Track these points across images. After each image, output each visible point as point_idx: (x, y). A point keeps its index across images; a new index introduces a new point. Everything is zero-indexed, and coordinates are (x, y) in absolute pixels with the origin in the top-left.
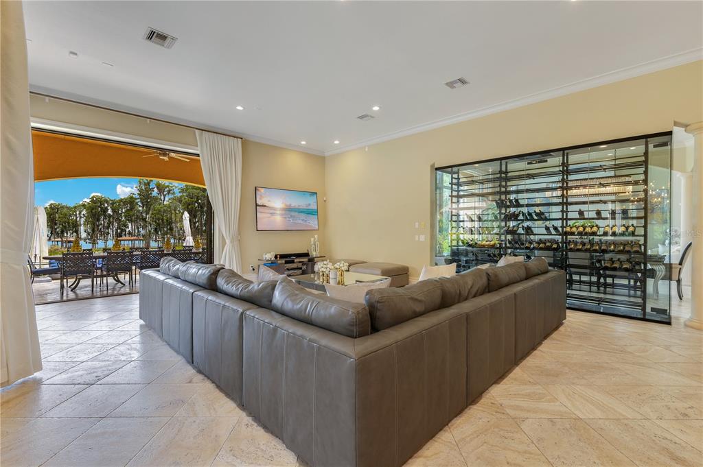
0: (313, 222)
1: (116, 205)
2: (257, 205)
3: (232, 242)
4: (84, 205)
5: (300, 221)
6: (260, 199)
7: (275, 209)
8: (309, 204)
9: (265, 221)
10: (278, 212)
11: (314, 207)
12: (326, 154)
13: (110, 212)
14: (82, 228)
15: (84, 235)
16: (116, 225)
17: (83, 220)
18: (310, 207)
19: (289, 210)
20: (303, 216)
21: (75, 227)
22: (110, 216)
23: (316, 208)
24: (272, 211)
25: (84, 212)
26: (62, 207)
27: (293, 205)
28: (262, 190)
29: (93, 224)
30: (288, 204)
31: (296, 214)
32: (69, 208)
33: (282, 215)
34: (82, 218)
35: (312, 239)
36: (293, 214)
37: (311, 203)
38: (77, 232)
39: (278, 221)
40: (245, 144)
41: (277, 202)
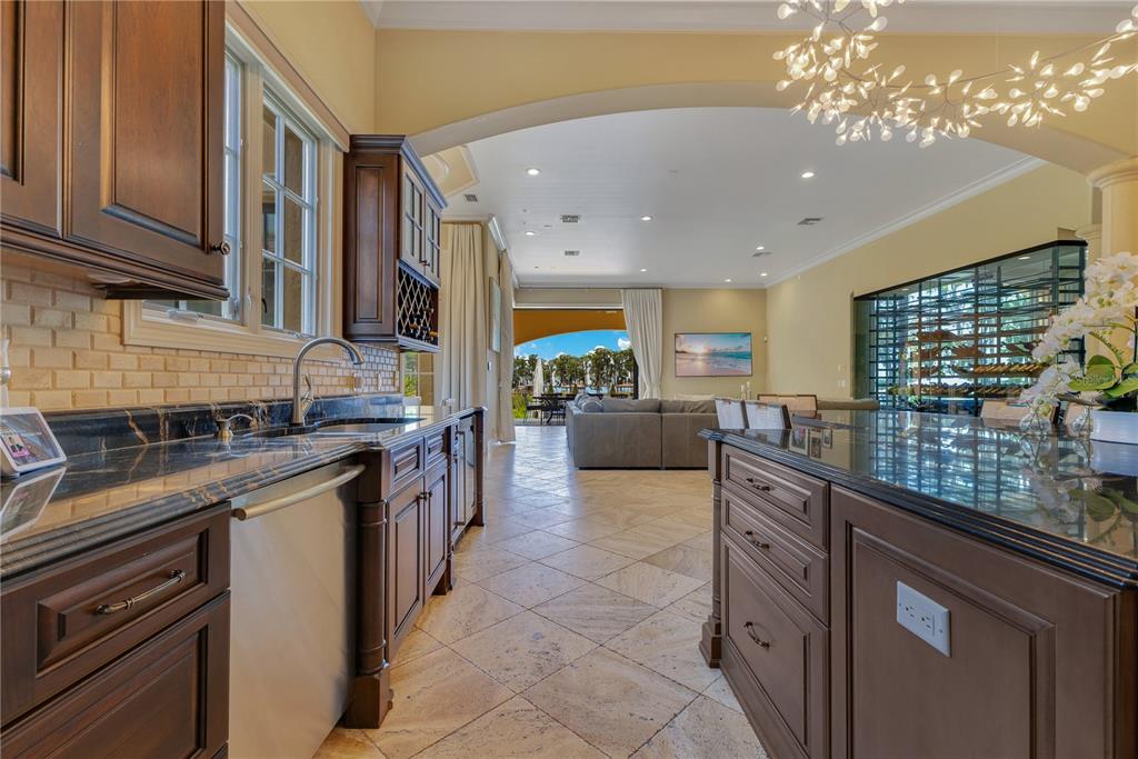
0: (745, 367)
1: (618, 356)
2: (676, 351)
3: (652, 386)
4: (589, 357)
6: (680, 345)
7: (696, 355)
8: (740, 347)
11: (746, 349)
12: (766, 286)
13: (612, 362)
14: (588, 376)
15: (589, 382)
16: (617, 373)
17: (589, 369)
18: (741, 350)
19: (713, 354)
20: (730, 360)
21: (582, 375)
22: (612, 366)
23: (749, 350)
24: (692, 357)
25: (590, 362)
26: (571, 358)
27: (718, 349)
28: (682, 336)
29: (598, 373)
30: (712, 348)
31: (722, 359)
32: (577, 359)
33: (704, 360)
34: (588, 367)
35: (743, 387)
36: (718, 359)
37: (744, 345)
38: (583, 379)
39: (700, 365)
40: (666, 292)
41: (699, 348)
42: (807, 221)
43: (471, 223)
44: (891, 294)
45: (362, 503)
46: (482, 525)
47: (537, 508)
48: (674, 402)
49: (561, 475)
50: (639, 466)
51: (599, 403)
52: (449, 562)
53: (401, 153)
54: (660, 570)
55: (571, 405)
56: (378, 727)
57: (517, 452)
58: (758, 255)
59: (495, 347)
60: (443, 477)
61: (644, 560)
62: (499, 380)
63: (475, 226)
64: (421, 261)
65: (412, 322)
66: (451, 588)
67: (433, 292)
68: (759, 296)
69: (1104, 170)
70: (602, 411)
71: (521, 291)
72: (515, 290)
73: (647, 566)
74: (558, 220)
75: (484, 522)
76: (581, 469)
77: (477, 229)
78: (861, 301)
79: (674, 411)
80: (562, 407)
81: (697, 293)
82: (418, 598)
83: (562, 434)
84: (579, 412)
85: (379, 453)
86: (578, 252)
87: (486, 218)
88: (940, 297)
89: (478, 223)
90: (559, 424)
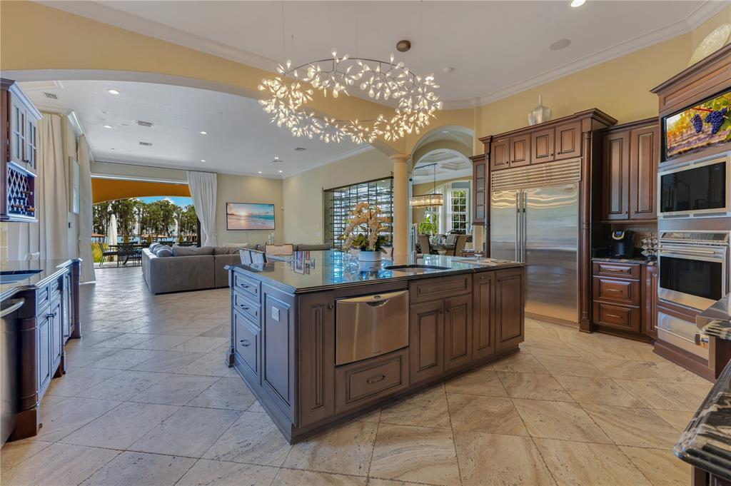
0: (270, 224)
2: (227, 214)
3: (210, 237)
5: (259, 224)
6: (230, 210)
7: (241, 216)
8: (268, 213)
9: (233, 223)
10: (243, 218)
11: (271, 214)
12: (283, 178)
19: (251, 216)
20: (262, 220)
23: (273, 214)
27: (254, 213)
28: (231, 205)
30: (251, 213)
31: (257, 219)
36: (254, 219)
37: (270, 211)
39: (243, 223)
40: (220, 176)
41: (242, 212)
42: (298, 149)
43: (51, 113)
44: (339, 190)
45: (21, 319)
46: (80, 337)
47: (124, 321)
48: (223, 248)
49: (140, 300)
50: (199, 288)
51: (170, 250)
52: (62, 358)
53: (10, 90)
54: (208, 338)
55: (146, 251)
56: (36, 435)
57: (96, 289)
58: (276, 161)
59: (75, 210)
60: (59, 306)
61: (200, 335)
62: (78, 235)
63: (54, 116)
64: (23, 160)
65: (15, 201)
66: (64, 373)
67: (30, 179)
68: (279, 182)
69: (393, 156)
70: (172, 255)
71: (96, 163)
72: (91, 162)
73: (202, 337)
74: (134, 123)
75: (81, 335)
76: (157, 294)
77: (56, 119)
78: (327, 192)
79: (223, 254)
80: (137, 252)
81: (241, 178)
82: (48, 375)
83: (138, 273)
84: (155, 257)
85: (34, 290)
86: (151, 144)
87: (65, 112)
88: (357, 194)
89: (57, 114)
90: (134, 266)
